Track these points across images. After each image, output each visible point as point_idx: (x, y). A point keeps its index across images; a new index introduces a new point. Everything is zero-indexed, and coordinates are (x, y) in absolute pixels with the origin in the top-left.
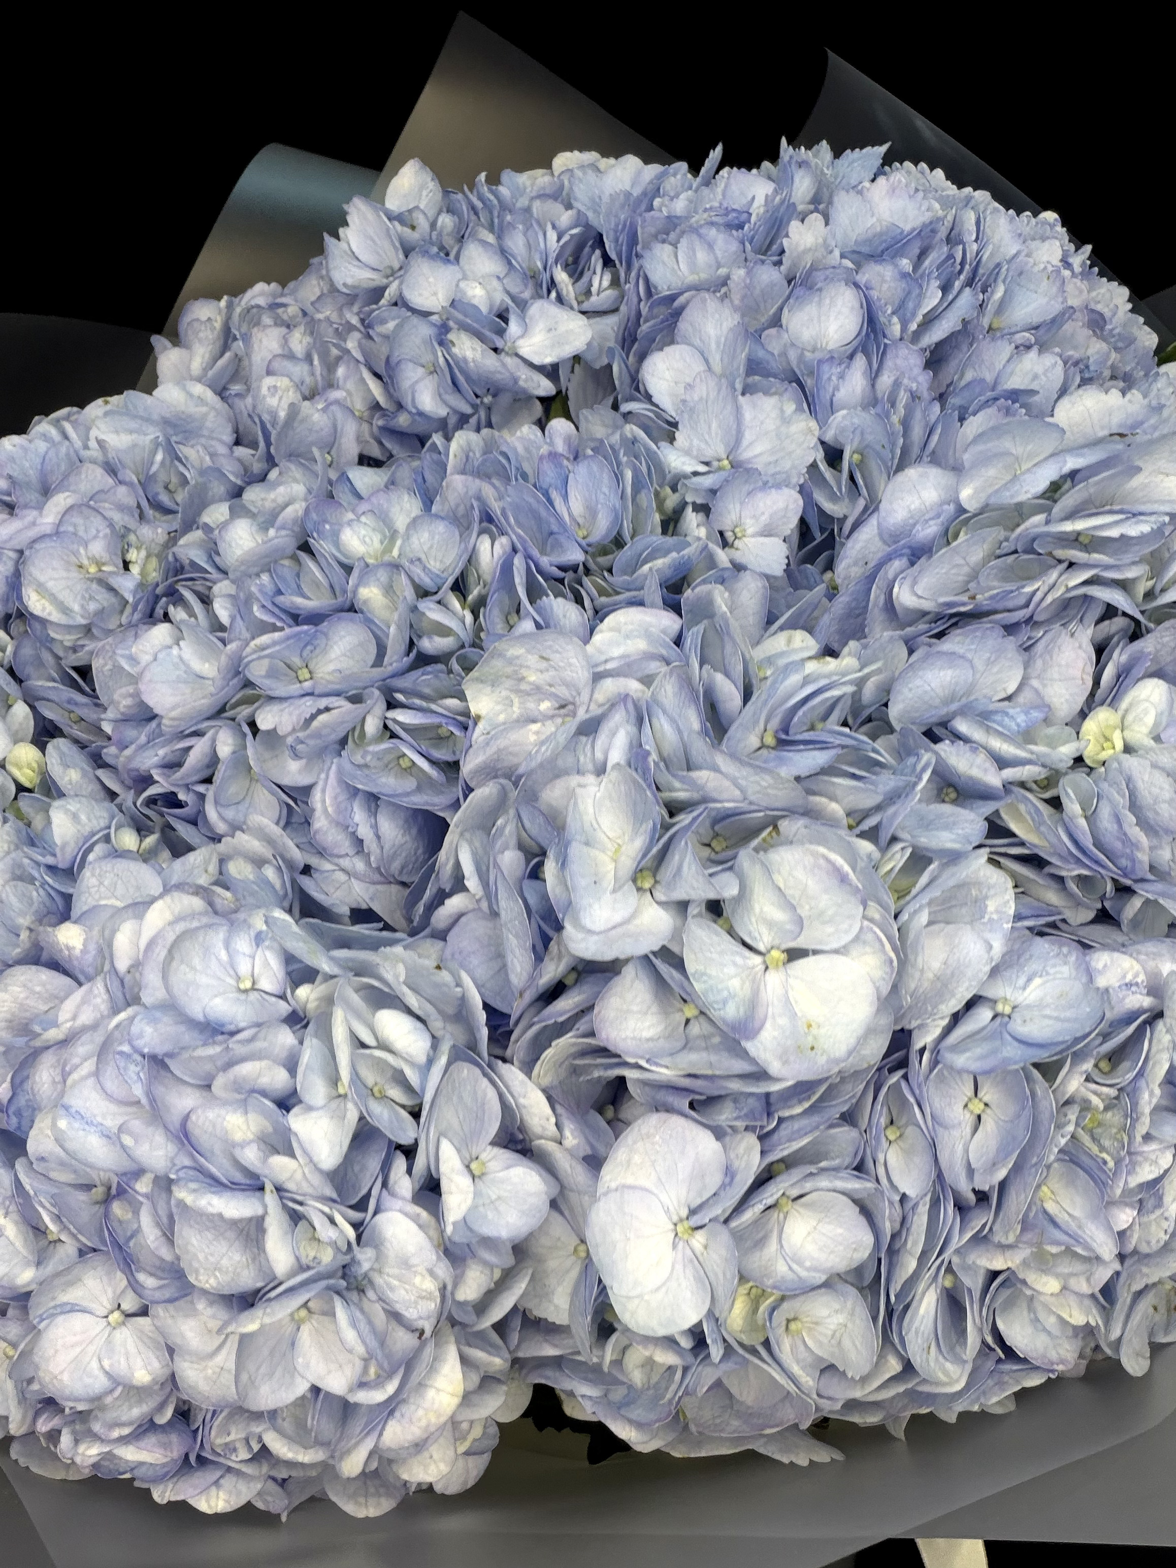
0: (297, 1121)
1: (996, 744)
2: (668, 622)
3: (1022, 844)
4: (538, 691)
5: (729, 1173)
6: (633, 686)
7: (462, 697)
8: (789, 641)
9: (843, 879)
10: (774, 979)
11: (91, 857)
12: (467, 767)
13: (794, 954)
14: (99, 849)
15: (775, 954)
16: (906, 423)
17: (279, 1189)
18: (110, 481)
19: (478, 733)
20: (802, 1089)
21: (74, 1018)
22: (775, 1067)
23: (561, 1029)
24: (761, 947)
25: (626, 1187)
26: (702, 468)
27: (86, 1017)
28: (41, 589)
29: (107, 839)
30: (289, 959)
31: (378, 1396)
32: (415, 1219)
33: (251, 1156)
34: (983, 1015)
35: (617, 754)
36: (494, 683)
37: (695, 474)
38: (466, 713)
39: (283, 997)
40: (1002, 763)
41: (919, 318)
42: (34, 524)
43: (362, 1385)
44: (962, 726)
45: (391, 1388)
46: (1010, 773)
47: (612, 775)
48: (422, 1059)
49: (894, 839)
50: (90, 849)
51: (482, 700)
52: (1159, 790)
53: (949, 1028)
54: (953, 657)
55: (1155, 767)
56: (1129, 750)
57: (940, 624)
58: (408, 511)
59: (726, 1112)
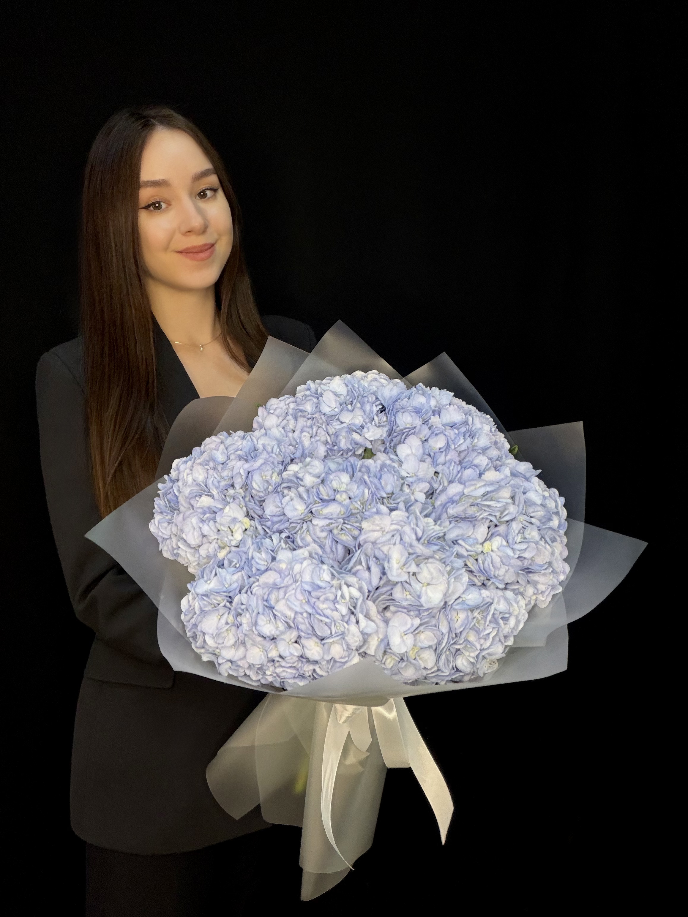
0: (337, 606)
1: (467, 547)
2: (406, 514)
3: (469, 568)
4: (377, 525)
5: (413, 625)
6: (400, 528)
7: (361, 524)
8: (428, 520)
9: (440, 571)
10: (424, 588)
11: (279, 549)
12: (361, 538)
13: (428, 584)
15: (425, 584)
16: (453, 470)
17: (333, 618)
18: (268, 456)
19: (363, 532)
20: (428, 609)
21: (286, 583)
22: (424, 605)
24: (423, 582)
25: (393, 626)
27: (289, 583)
28: (255, 483)
29: (281, 545)
30: (332, 575)
31: (343, 661)
32: (356, 627)
33: (328, 611)
34: (461, 600)
36: (368, 522)
37: (407, 477)
38: (361, 527)
39: (331, 582)
40: (467, 551)
41: (458, 445)
42: (253, 466)
43: (341, 658)
44: (460, 542)
45: (347, 659)
46: (469, 553)
47: (397, 547)
48: (358, 597)
49: (448, 564)
51: (365, 525)
52: (497, 560)
53: (454, 602)
54: (460, 527)
55: (497, 555)
56: (492, 551)
57: (457, 519)
58: (345, 478)
59: (412, 613)
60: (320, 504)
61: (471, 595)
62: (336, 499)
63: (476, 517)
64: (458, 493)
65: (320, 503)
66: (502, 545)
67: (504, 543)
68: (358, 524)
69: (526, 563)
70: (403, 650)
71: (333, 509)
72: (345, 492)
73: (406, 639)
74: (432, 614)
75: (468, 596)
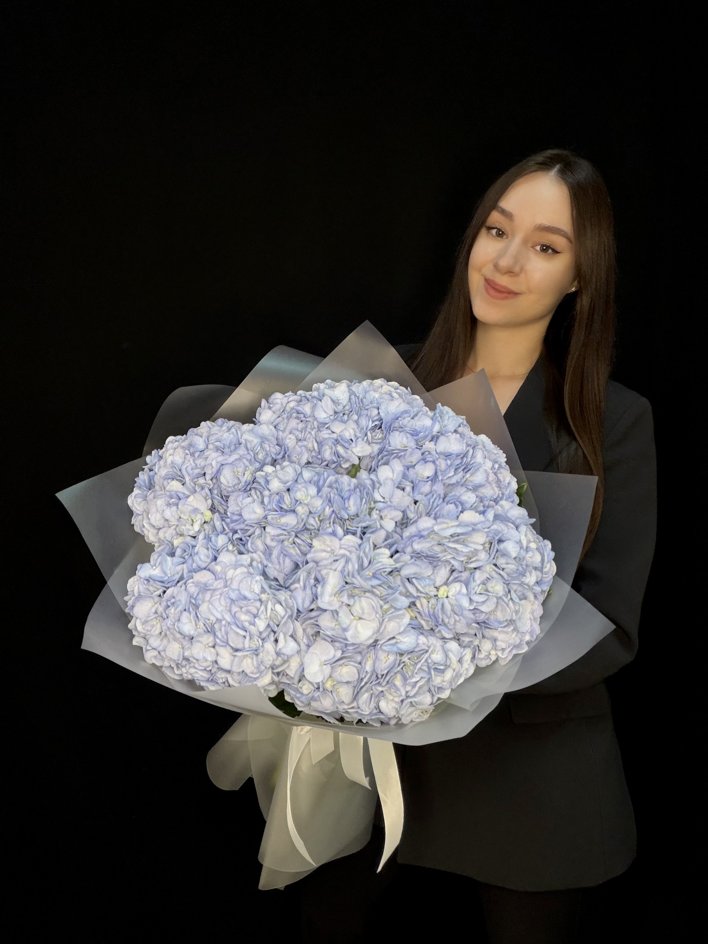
0: (257, 620)
1: (419, 587)
2: (359, 541)
4: (328, 546)
5: (334, 656)
6: (348, 553)
7: (312, 541)
8: (385, 551)
9: (373, 607)
10: (355, 622)
11: (224, 550)
12: (309, 556)
13: (360, 618)
14: (226, 549)
15: (357, 618)
16: (433, 502)
17: (249, 632)
18: (246, 453)
19: (313, 550)
20: (353, 644)
21: (217, 586)
22: (349, 639)
23: (311, 618)
24: (355, 615)
25: (313, 653)
26: (382, 500)
27: (219, 587)
28: (224, 477)
29: (227, 546)
30: (262, 588)
31: (255, 676)
32: (273, 646)
33: (246, 624)
34: (394, 641)
35: (339, 568)
36: (320, 541)
37: (380, 502)
38: (312, 544)
39: (259, 595)
40: (418, 592)
41: (447, 477)
42: (226, 460)
43: (252, 673)
44: (414, 581)
45: (258, 675)
46: (419, 594)
47: (337, 572)
48: (282, 616)
49: (388, 602)
50: (224, 548)
51: (316, 543)
52: (448, 607)
53: (385, 642)
54: (417, 565)
55: (449, 603)
56: (447, 597)
57: (417, 556)
58: (313, 490)
59: (337, 644)
60: (277, 513)
61: (407, 638)
62: (296, 510)
63: (439, 557)
64: (428, 529)
65: (278, 511)
66: (459, 593)
67: (464, 590)
68: (310, 541)
69: (482, 617)
70: (319, 679)
71: (290, 520)
72: (307, 505)
73: (325, 669)
74: (359, 650)
75: (404, 638)
